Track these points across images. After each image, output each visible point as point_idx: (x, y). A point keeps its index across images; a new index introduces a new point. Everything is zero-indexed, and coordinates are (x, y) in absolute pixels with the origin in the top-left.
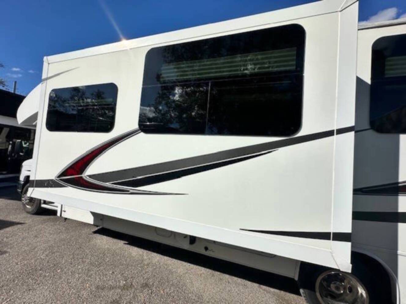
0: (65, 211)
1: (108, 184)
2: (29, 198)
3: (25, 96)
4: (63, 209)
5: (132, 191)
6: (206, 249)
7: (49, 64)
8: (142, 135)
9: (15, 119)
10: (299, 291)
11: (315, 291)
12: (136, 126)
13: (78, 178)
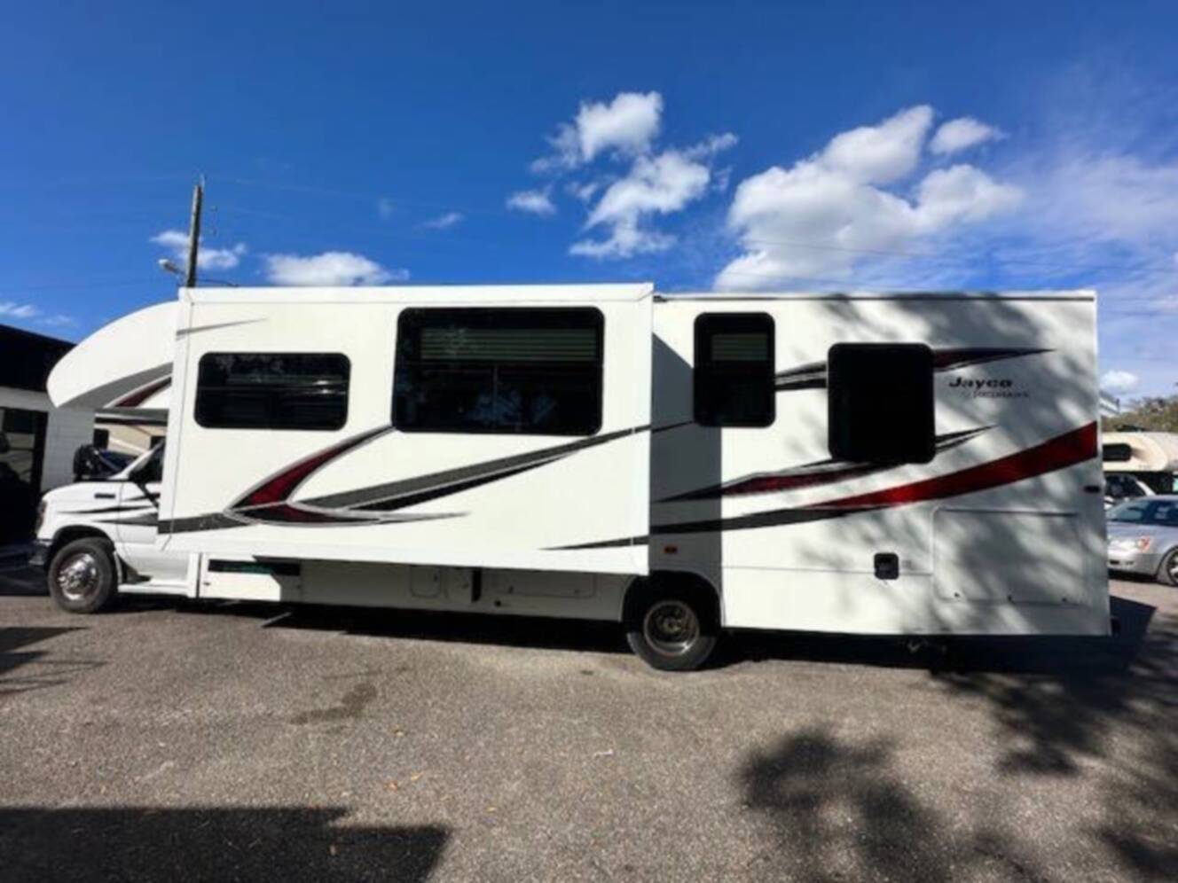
0: (207, 584)
1: (340, 511)
2: (80, 576)
3: (74, 342)
4: (202, 580)
5: (383, 519)
6: (498, 604)
7: (193, 304)
8: (397, 435)
9: (43, 394)
10: (626, 641)
11: (643, 634)
13: (281, 507)
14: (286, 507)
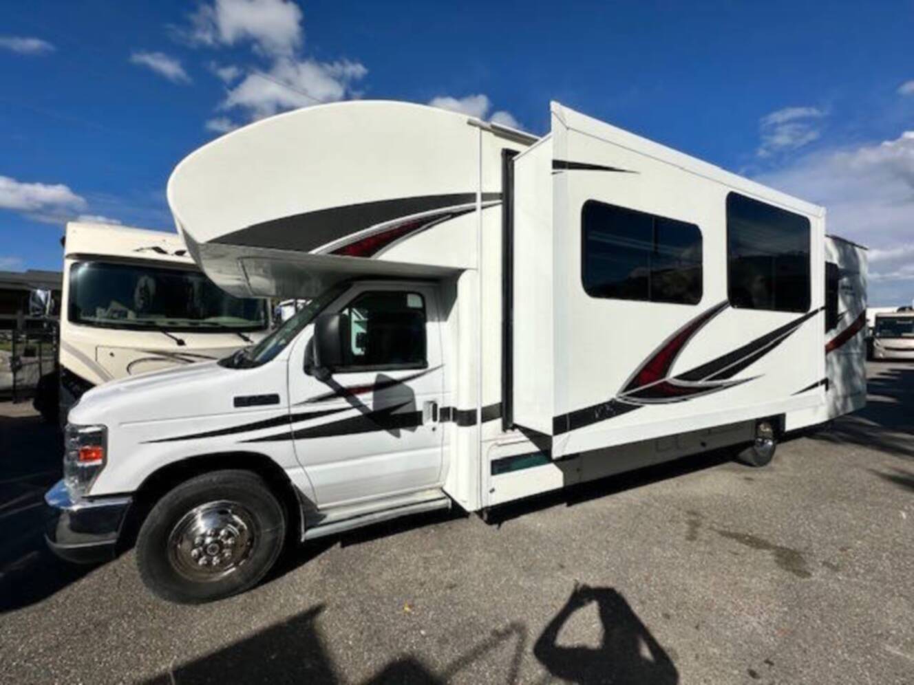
0: (492, 491)
1: (701, 383)
12: (723, 296)
13: (661, 384)
14: (666, 383)
